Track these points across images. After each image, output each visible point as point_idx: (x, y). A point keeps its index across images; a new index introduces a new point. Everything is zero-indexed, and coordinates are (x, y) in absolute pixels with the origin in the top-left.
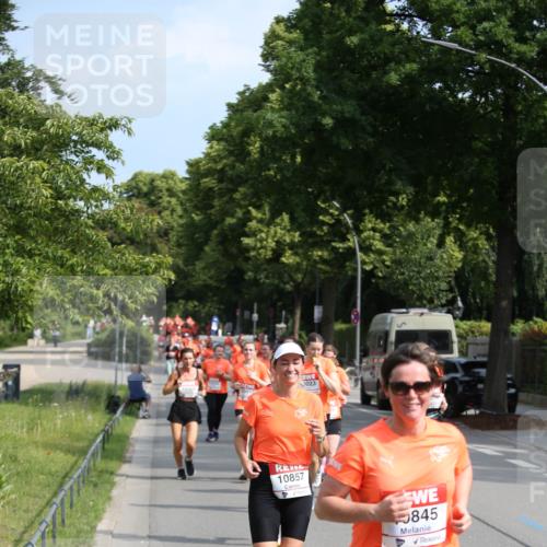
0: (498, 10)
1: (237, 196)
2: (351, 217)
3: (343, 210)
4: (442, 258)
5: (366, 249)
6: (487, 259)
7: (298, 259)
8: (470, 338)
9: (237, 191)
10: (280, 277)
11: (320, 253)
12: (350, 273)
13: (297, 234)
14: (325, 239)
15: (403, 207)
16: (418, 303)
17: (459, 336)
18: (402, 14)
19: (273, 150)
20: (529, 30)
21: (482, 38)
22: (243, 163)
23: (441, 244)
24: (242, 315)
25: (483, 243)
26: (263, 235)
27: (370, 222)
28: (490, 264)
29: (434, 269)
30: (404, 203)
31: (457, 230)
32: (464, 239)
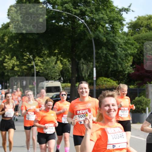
0: (69, 1)
1: (2, 53)
2: (32, 57)
3: (30, 55)
4: (57, 67)
5: (37, 65)
6: (69, 67)
7: (19, 69)
8: (65, 88)
9: (2, 51)
10: (14, 74)
11: (24, 67)
12: (33, 72)
13: (18, 62)
14: (26, 63)
15: (46, 54)
16: (51, 79)
17: (63, 88)
18: (44, 3)
19: (11, 40)
20: (77, 6)
21: (64, 9)
22: (3, 43)
23: (56, 63)
24: (4, 84)
25: (67, 63)
26: (9, 63)
27: (37, 58)
28: (70, 68)
29: (55, 70)
30: (46, 53)
31: (61, 60)
32: (62, 62)
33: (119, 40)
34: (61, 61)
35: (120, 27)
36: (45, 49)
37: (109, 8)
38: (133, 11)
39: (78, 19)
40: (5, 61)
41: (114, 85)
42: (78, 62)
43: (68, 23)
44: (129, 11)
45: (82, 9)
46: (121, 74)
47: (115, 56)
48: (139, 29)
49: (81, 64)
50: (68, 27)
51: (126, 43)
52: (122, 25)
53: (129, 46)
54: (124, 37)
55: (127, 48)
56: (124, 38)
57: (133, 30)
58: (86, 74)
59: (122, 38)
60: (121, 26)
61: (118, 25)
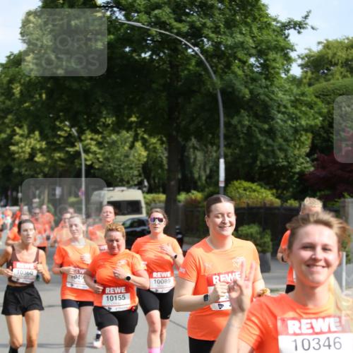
0: (165, 3)
1: (7, 121)
2: (77, 131)
3: (72, 126)
4: (134, 156)
5: (87, 151)
6: (162, 156)
7: (45, 159)
8: (153, 205)
9: (6, 118)
10: (35, 171)
11: (59, 155)
12: (78, 167)
13: (44, 143)
14: (62, 145)
15: (109, 125)
16: (120, 184)
17: (147, 204)
18: (106, 7)
19: (29, 91)
20: (184, 15)
21: (153, 20)
22: (10, 100)
23: (132, 147)
24: (12, 194)
25: (158, 146)
26: (23, 144)
27: (88, 135)
28: (164, 158)
29: (129, 163)
30: (110, 122)
31: (143, 139)
32: (147, 144)
33: (280, 94)
34: (145, 142)
35: (283, 65)
36: (108, 114)
37: (257, 20)
38: (313, 28)
39: (185, 44)
40: (13, 141)
41: (267, 199)
42: (184, 145)
43: (162, 55)
44: (304, 28)
45: (193, 21)
46: (284, 173)
47: (271, 133)
48: (328, 69)
49: (191, 150)
50: (161, 63)
51: (296, 103)
52: (287, 60)
53: (304, 109)
54: (292, 87)
55: (299, 115)
56: (292, 91)
57: (312, 73)
58: (202, 173)
59: (286, 91)
60: (285, 62)
61: (278, 60)
